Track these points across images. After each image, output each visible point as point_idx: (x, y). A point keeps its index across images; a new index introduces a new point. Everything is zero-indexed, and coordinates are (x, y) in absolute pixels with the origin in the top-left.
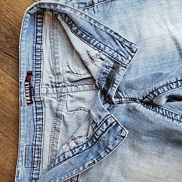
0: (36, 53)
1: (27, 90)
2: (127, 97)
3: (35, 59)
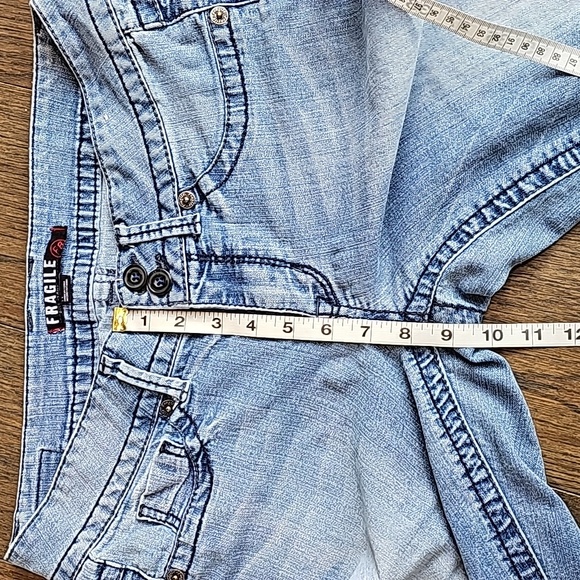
0: (81, 169)
1: (49, 284)
2: (359, 306)
3: (76, 188)
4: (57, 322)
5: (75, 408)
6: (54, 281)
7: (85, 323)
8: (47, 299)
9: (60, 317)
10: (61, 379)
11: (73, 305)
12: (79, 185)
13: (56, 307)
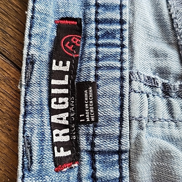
1: (58, 96)
4: (69, 153)
6: (66, 91)
7: (112, 153)
8: (54, 119)
9: (73, 145)
11: (96, 126)
13: (67, 131)
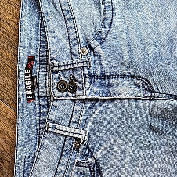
0: (41, 32)
2: (164, 92)
3: (39, 40)
5: (40, 136)
7: (45, 97)
10: (33, 123)
11: (39, 89)
12: (41, 38)
